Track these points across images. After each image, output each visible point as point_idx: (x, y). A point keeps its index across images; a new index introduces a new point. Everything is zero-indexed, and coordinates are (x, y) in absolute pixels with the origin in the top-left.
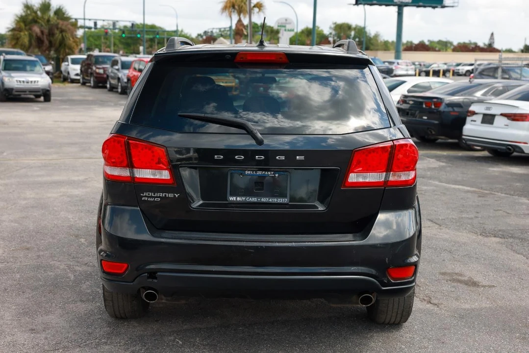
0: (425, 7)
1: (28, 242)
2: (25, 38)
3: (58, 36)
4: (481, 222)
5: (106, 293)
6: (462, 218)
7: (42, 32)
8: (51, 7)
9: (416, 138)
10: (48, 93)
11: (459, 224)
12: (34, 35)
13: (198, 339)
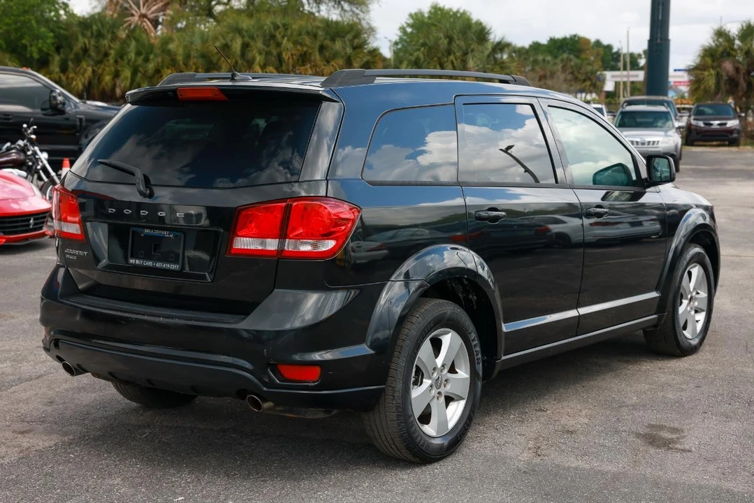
2: (710, 79)
7: (737, 70)
12: (724, 75)
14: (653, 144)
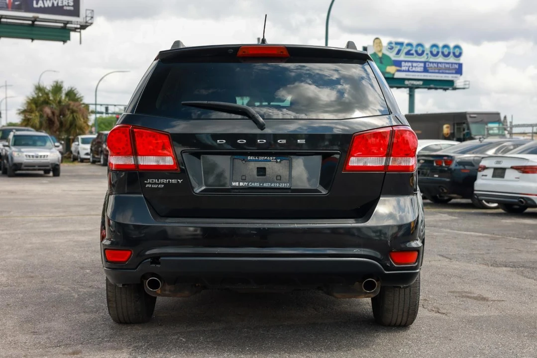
0: (436, 89)
1: (32, 272)
2: (35, 118)
3: (69, 117)
4: (492, 256)
5: (109, 293)
6: (473, 254)
7: (53, 113)
8: (63, 89)
9: (430, 200)
10: (57, 167)
11: (470, 258)
12: (45, 116)
13: (202, 338)
14: (44, 157)
